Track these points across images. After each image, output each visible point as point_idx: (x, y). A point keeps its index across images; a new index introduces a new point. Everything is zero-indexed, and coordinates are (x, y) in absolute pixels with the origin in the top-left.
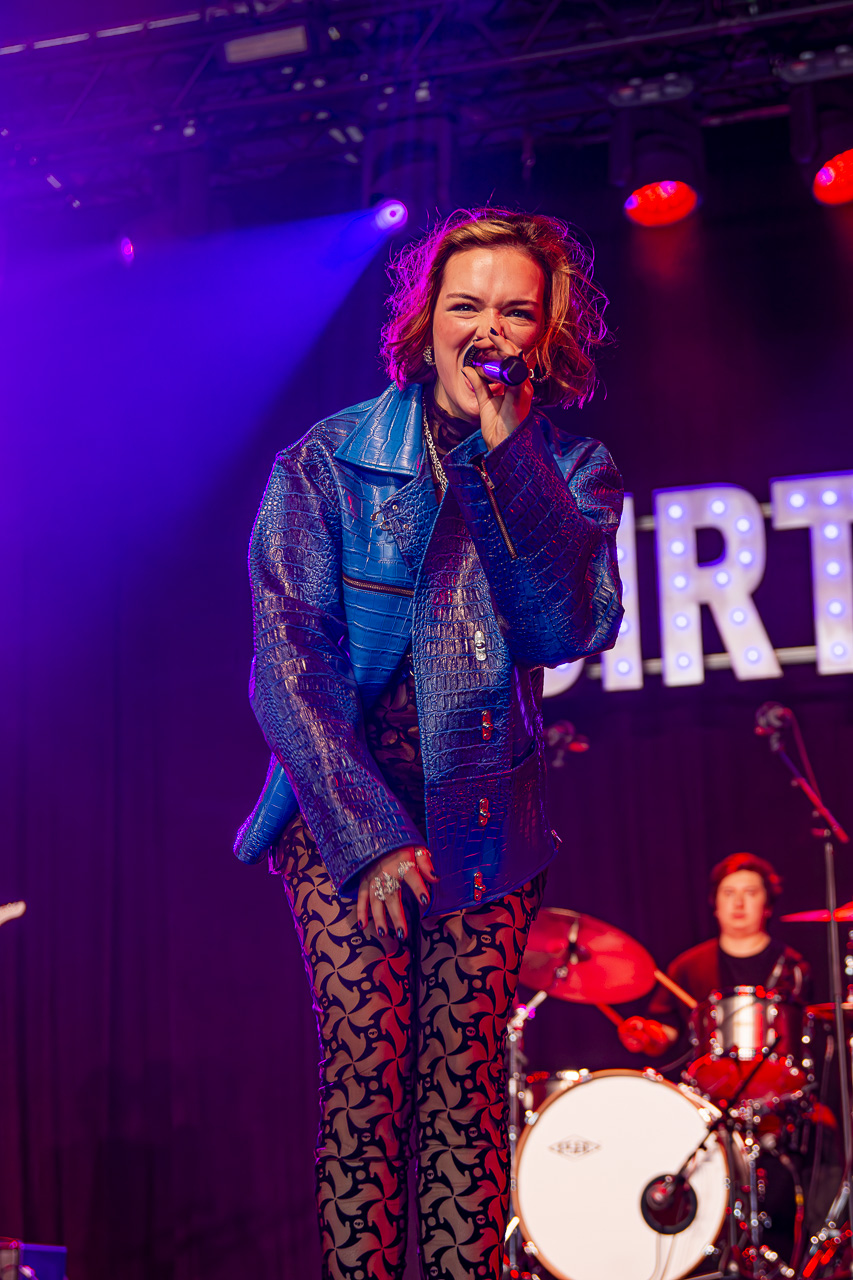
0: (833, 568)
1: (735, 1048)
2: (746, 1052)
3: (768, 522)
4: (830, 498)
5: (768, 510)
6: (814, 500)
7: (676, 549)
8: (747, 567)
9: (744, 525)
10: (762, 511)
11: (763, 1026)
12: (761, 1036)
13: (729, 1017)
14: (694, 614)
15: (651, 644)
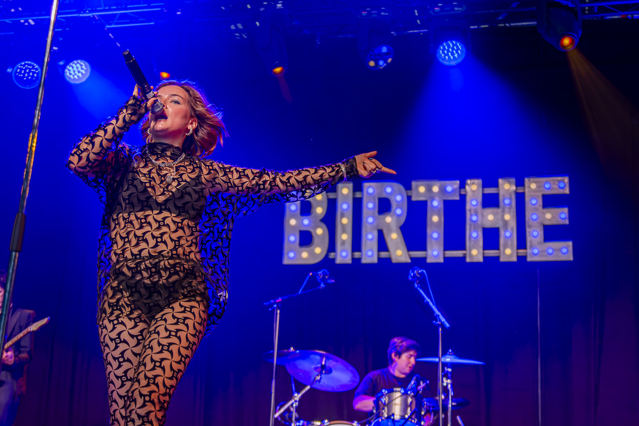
0: (435, 219)
1: (393, 415)
2: (397, 417)
3: (409, 198)
4: (436, 189)
5: (409, 193)
6: (429, 189)
7: (370, 206)
8: (399, 216)
9: (399, 198)
10: (407, 193)
11: (405, 406)
12: (404, 411)
13: (391, 401)
14: (376, 233)
15: (357, 244)
